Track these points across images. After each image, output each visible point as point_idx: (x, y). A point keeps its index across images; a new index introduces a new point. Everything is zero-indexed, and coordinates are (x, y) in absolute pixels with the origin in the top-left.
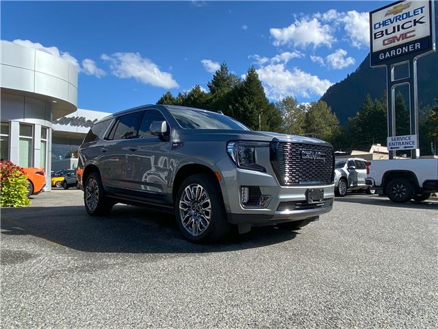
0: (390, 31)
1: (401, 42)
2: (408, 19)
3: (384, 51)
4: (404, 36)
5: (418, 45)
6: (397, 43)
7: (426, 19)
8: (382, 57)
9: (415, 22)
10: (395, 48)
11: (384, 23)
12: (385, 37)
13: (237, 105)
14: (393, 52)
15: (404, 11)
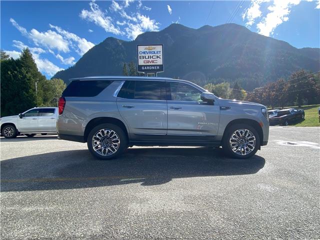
0: (147, 57)
1: (151, 64)
2: (154, 55)
3: (144, 66)
4: (153, 62)
5: (158, 67)
6: (149, 64)
7: (161, 57)
8: (143, 68)
9: (157, 57)
10: (149, 66)
11: (144, 53)
12: (144, 59)
13: (16, 72)
14: (148, 68)
15: (153, 50)
